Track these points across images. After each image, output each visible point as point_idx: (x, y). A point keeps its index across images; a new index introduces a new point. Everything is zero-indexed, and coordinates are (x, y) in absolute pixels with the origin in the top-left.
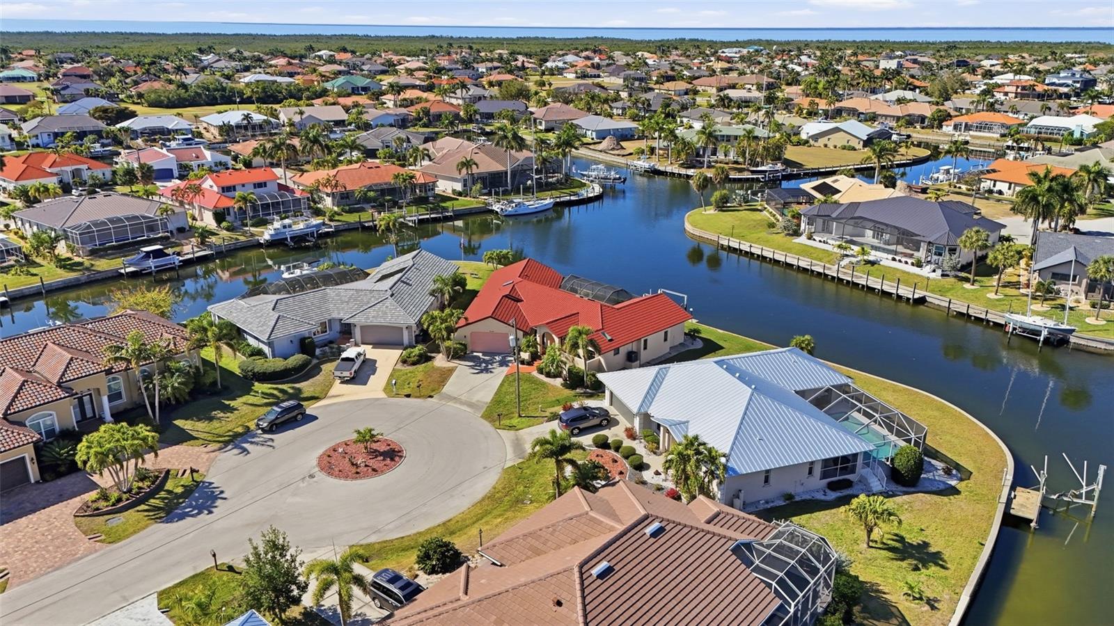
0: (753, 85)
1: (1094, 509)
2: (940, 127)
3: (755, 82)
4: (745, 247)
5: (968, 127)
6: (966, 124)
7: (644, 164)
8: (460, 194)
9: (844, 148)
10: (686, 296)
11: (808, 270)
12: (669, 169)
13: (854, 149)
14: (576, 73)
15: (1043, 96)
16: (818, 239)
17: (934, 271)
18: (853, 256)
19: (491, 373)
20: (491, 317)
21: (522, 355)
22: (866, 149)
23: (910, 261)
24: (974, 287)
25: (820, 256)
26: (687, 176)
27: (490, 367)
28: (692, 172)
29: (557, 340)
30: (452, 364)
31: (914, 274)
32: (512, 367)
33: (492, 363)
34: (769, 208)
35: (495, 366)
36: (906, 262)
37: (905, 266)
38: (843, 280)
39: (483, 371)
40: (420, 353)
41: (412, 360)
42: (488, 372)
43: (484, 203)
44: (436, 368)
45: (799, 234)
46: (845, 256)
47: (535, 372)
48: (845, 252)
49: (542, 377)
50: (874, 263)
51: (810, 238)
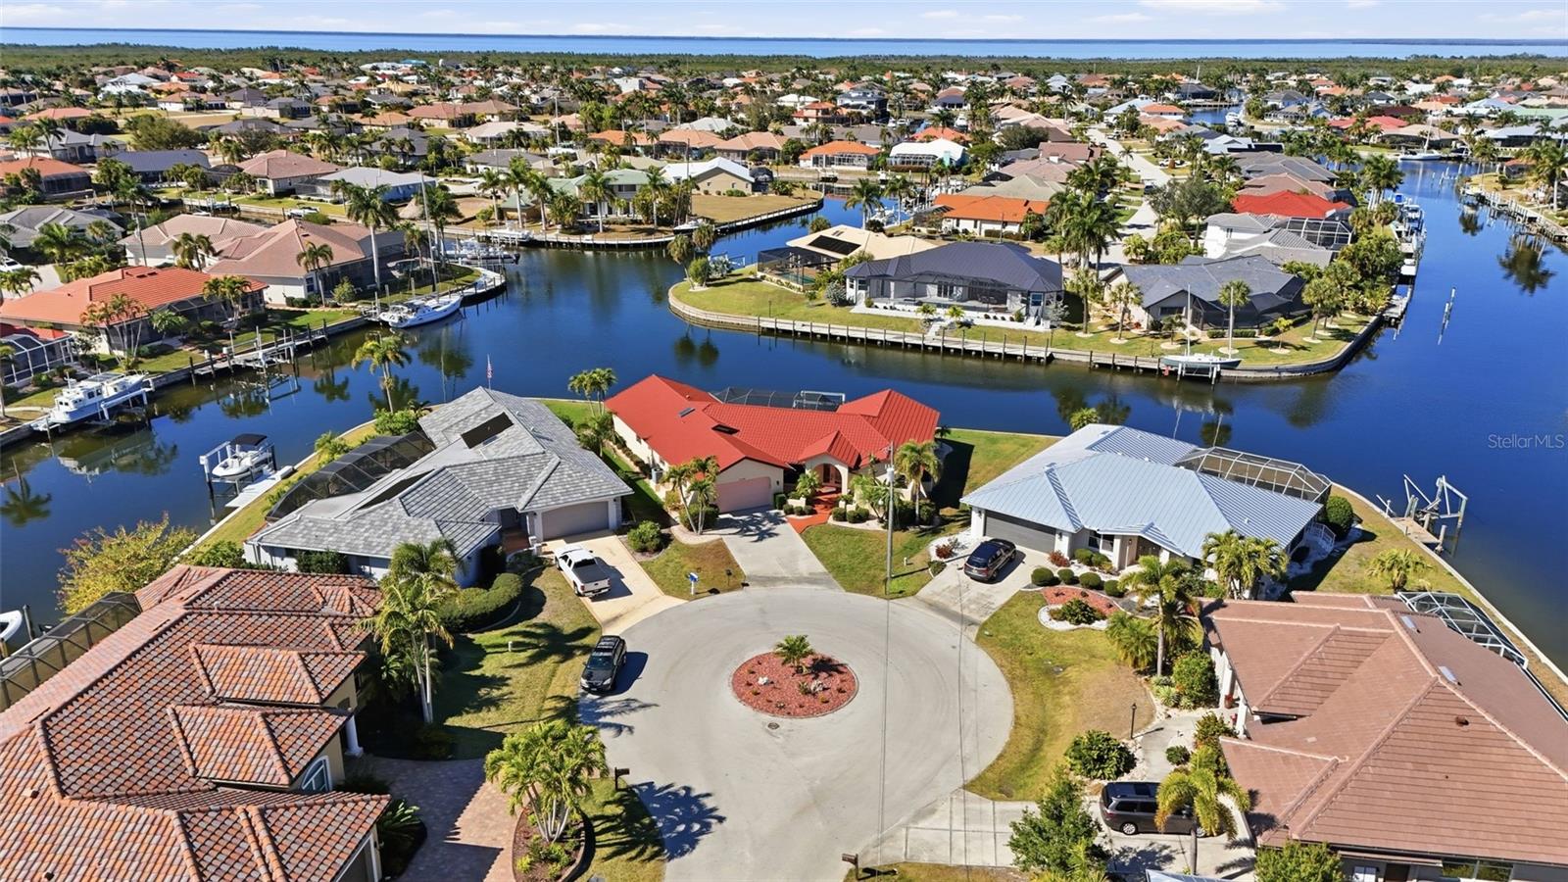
0: (493, 115)
1: (1460, 521)
2: (796, 161)
3: (495, 111)
4: (799, 327)
5: (830, 162)
6: (827, 158)
7: (513, 232)
8: (305, 303)
9: (731, 194)
10: (844, 396)
11: (900, 344)
12: (552, 237)
13: (743, 195)
14: (185, 102)
15: (847, 120)
16: (881, 305)
17: (1038, 323)
18: (939, 320)
19: (776, 535)
20: (746, 458)
21: (792, 502)
22: (756, 194)
23: (1007, 317)
24: (1089, 335)
25: (900, 325)
26: (583, 245)
27: (764, 529)
28: (587, 239)
29: (844, 471)
30: (710, 537)
31: (1021, 330)
32: (793, 522)
33: (760, 523)
34: (768, 276)
35: (767, 525)
36: (1003, 319)
37: (1004, 323)
38: (949, 349)
39: (763, 535)
40: (654, 532)
41: (651, 544)
42: (771, 535)
43: (356, 313)
44: (688, 547)
45: (850, 303)
46: (930, 320)
47: (831, 521)
48: (930, 317)
49: (846, 524)
50: (968, 325)
51: (870, 305)
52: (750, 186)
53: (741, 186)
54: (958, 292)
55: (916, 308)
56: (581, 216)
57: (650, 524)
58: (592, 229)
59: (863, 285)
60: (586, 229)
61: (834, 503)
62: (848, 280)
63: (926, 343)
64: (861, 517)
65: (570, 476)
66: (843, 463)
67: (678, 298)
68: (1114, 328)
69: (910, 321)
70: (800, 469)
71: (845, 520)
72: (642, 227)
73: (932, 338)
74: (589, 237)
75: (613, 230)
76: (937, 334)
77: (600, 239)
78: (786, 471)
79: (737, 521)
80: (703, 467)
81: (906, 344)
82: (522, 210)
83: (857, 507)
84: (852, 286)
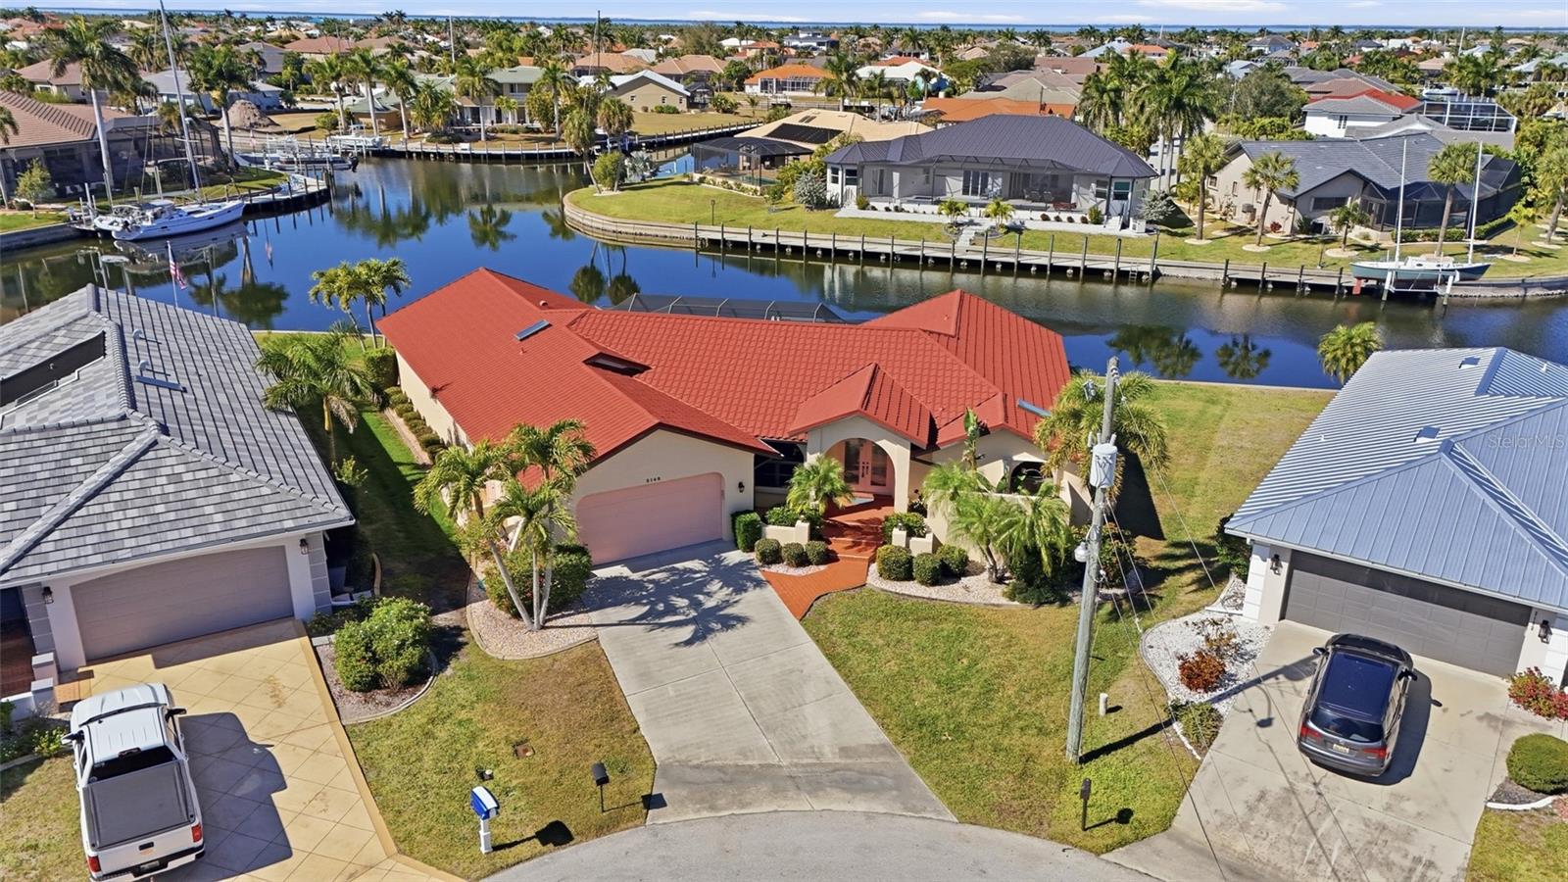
2: (741, 86)
4: (757, 237)
5: (781, 87)
6: (777, 82)
9: (661, 110)
12: (414, 146)
13: (675, 111)
16: (880, 205)
17: (1125, 226)
18: (971, 223)
19: (742, 620)
20: (660, 426)
21: (774, 533)
22: (693, 111)
23: (1077, 217)
24: (1204, 242)
25: (914, 232)
26: (457, 155)
27: (710, 603)
28: (463, 148)
29: (899, 455)
30: (570, 633)
31: (1101, 236)
32: (782, 585)
33: (700, 587)
34: (709, 178)
35: (717, 593)
36: (1070, 220)
37: (1070, 224)
38: (994, 263)
39: (708, 623)
40: (407, 630)
41: (395, 667)
42: (729, 622)
43: (60, 218)
44: (502, 668)
45: (833, 205)
46: (958, 225)
47: (874, 579)
48: (960, 219)
49: (913, 588)
50: (1017, 229)
51: (863, 206)
52: (684, 100)
53: (673, 101)
54: (996, 185)
55: (936, 208)
56: (458, 123)
57: (401, 605)
58: (472, 137)
59: (853, 176)
60: (463, 136)
61: (878, 535)
62: (829, 171)
63: (958, 256)
64: (947, 572)
65: (175, 479)
66: (898, 435)
67: (576, 204)
68: (1240, 231)
69: (929, 227)
70: (793, 453)
71: (908, 576)
72: (540, 135)
73: (964, 247)
74: (465, 146)
75: (501, 139)
76: (973, 243)
77: (480, 149)
78: (760, 458)
79: (639, 585)
80: (543, 451)
81: (926, 258)
82: (377, 116)
83: (936, 543)
84: (835, 180)
